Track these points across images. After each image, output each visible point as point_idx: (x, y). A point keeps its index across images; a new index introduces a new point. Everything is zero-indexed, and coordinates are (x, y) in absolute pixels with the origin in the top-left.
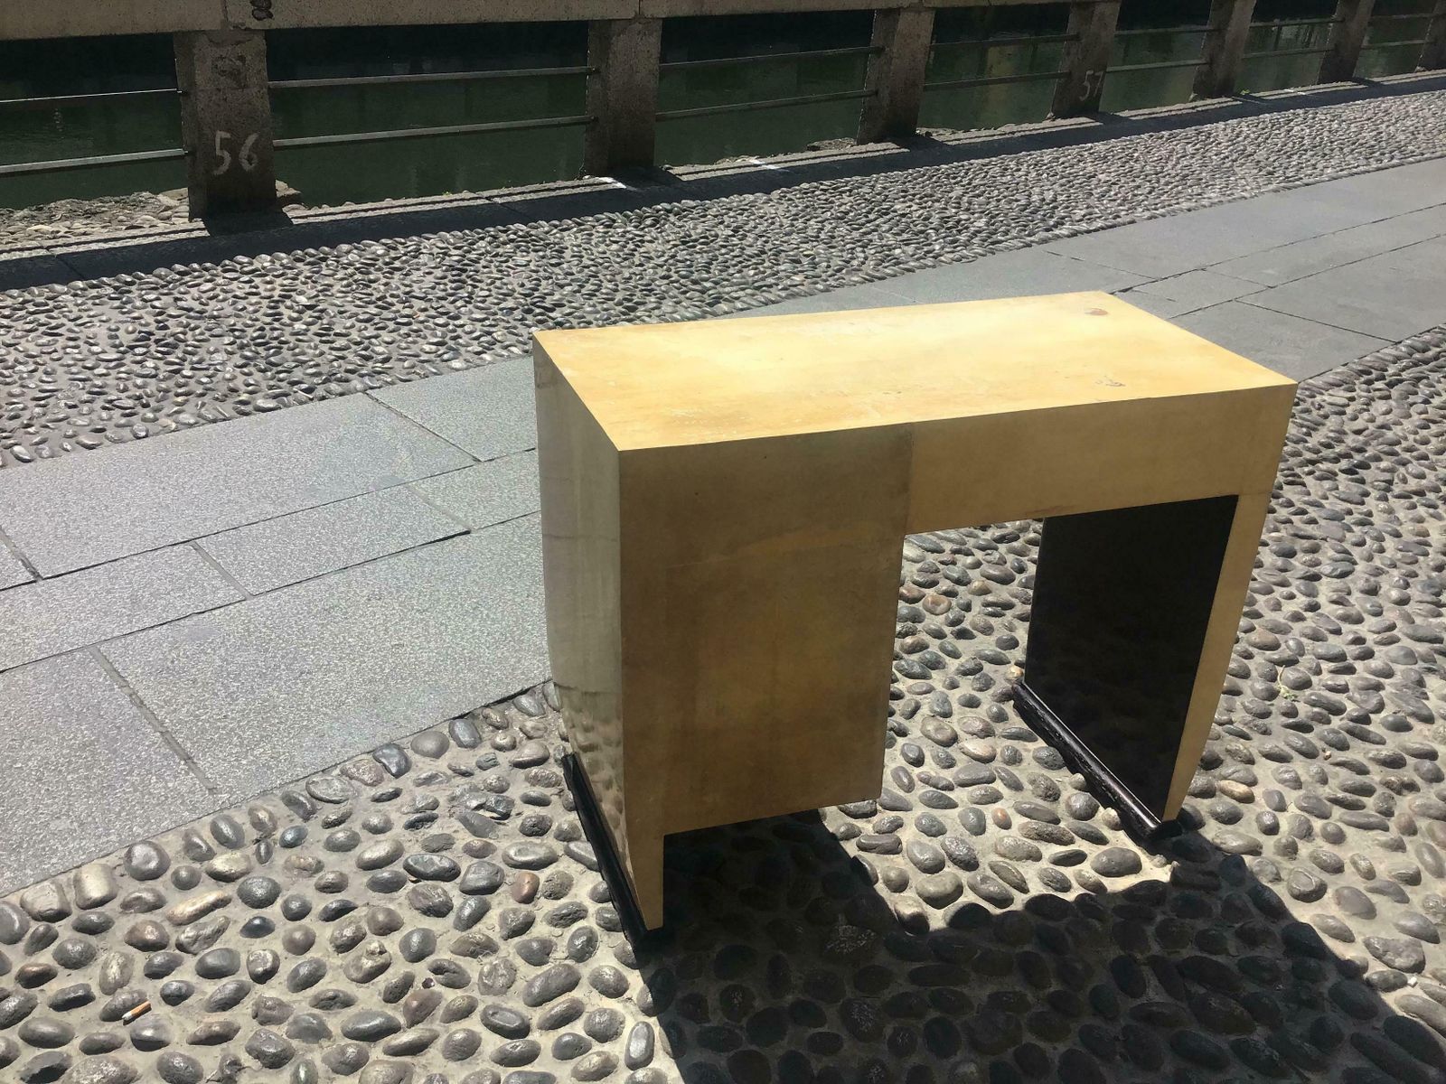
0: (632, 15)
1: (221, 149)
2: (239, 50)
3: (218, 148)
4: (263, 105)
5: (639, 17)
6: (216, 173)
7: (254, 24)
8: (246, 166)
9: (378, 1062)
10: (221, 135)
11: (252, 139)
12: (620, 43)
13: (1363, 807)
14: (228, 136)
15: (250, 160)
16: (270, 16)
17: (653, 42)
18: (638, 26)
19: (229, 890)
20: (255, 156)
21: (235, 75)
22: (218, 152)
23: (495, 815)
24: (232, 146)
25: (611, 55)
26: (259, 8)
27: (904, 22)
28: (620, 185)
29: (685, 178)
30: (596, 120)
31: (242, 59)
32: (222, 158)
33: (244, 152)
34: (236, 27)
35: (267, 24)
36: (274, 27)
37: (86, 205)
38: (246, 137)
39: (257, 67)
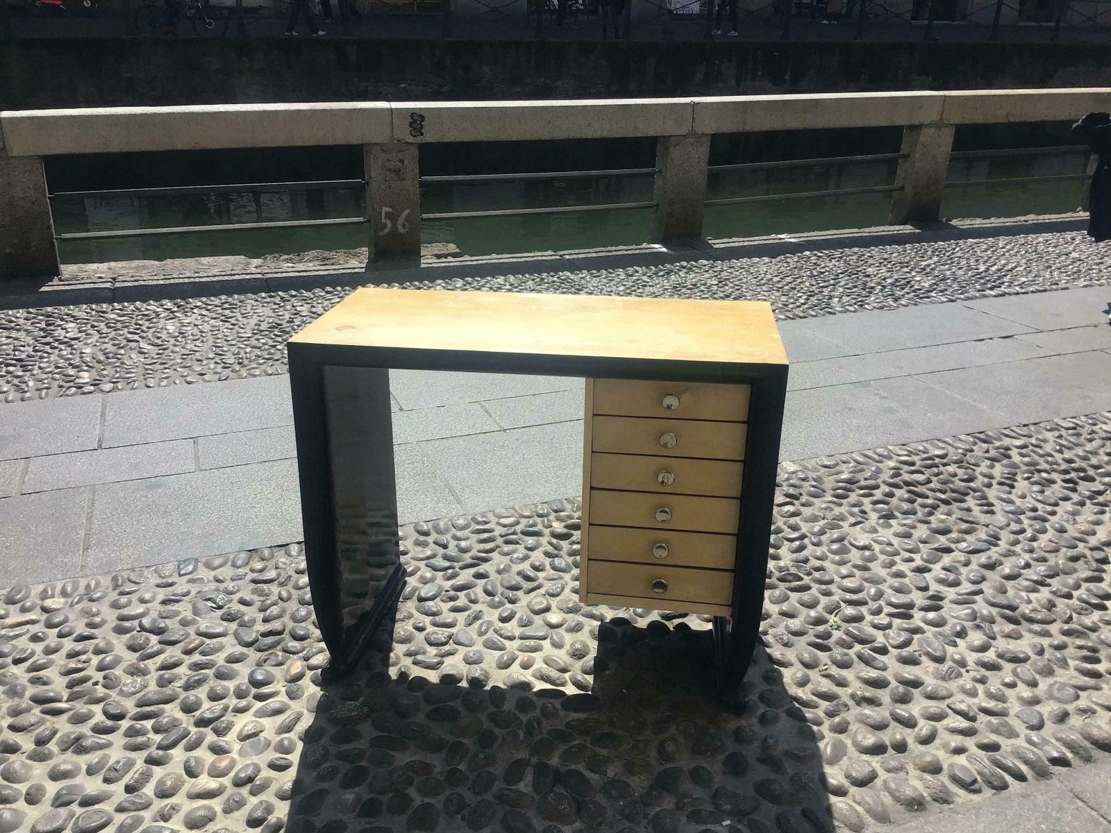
0: (685, 132)
1: (385, 218)
2: (400, 156)
3: (383, 217)
4: (414, 191)
5: (692, 133)
6: (381, 233)
7: (411, 140)
8: (401, 230)
9: (34, 714)
10: (385, 209)
11: (406, 212)
12: (675, 152)
13: (816, 707)
14: (390, 210)
15: (404, 226)
16: (422, 134)
17: (703, 152)
18: (690, 140)
19: (44, 616)
20: (407, 224)
21: (397, 171)
22: (383, 220)
23: (214, 606)
24: (392, 217)
25: (669, 160)
26: (415, 129)
27: (925, 136)
28: (664, 250)
29: (717, 246)
30: (658, 205)
31: (402, 161)
32: (385, 225)
33: (400, 221)
34: (399, 141)
35: (419, 139)
36: (424, 141)
37: (327, 254)
38: (402, 212)
39: (412, 166)
